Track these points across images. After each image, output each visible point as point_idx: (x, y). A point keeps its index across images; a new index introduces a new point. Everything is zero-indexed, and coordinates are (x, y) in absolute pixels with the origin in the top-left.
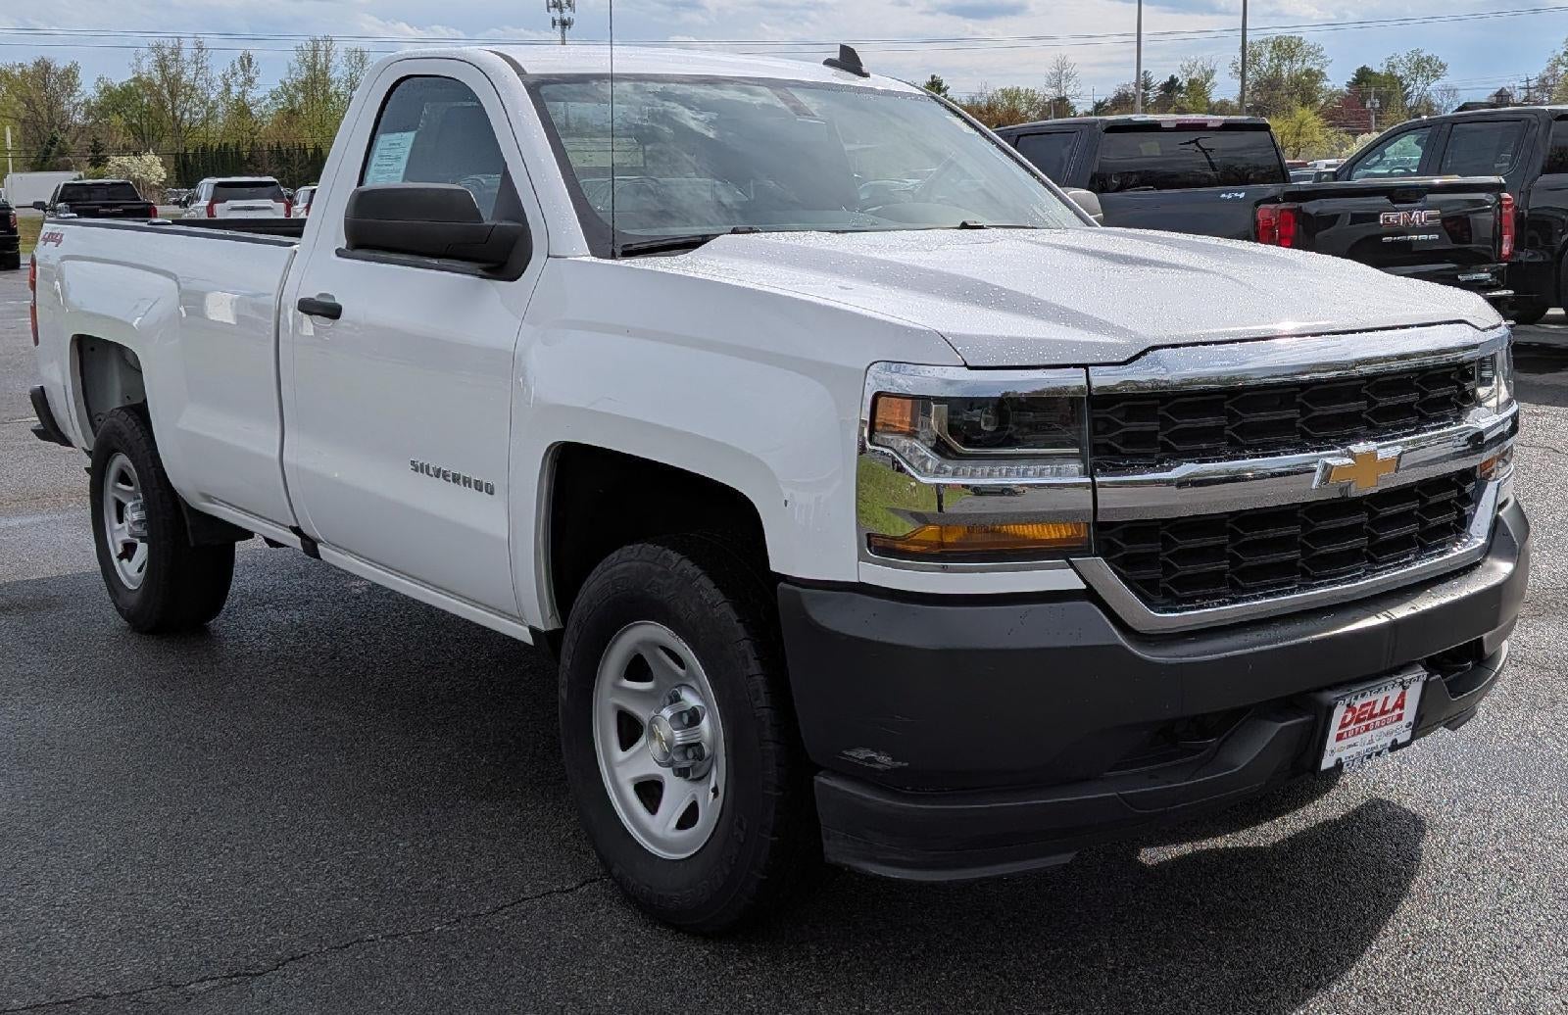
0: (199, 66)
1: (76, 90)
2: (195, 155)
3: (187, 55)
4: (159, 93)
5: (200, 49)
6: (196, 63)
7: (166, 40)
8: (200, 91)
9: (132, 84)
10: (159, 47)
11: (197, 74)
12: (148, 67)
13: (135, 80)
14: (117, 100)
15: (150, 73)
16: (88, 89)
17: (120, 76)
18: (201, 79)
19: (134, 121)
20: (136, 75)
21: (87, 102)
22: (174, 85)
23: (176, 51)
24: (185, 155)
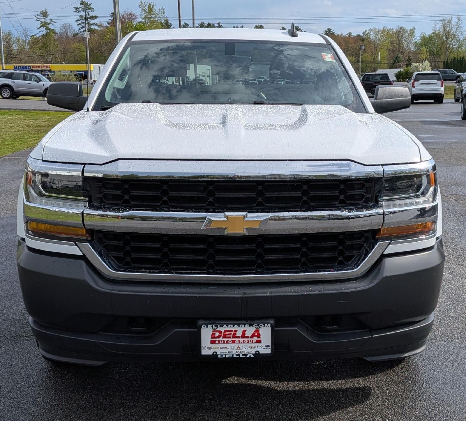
0: (458, 26)
1: (413, 38)
2: (451, 62)
3: (454, 22)
4: (442, 38)
5: (459, 20)
6: (457, 25)
7: (446, 17)
8: (457, 37)
9: (432, 35)
10: (443, 20)
11: (456, 30)
12: (439, 28)
13: (433, 33)
14: (427, 41)
15: (439, 30)
16: (417, 38)
17: (428, 32)
18: (458, 32)
19: (432, 49)
20: (434, 31)
21: (416, 42)
22: (448, 34)
23: (450, 22)
24: (447, 62)
